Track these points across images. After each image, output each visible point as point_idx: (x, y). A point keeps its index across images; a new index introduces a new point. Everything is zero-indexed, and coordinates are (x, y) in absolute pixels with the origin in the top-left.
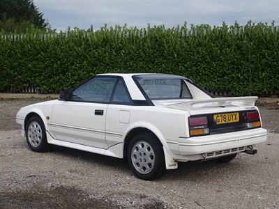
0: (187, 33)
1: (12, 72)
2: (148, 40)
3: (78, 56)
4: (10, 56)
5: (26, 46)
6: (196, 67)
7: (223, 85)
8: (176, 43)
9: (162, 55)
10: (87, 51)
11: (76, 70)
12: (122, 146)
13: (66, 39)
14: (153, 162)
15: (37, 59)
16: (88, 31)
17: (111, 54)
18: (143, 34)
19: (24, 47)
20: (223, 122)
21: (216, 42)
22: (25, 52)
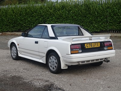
0: (102, 2)
1: (21, 22)
2: (83, 6)
3: (51, 14)
4: (20, 15)
5: (27, 10)
6: (106, 19)
7: (120, 27)
8: (96, 7)
9: (90, 13)
10: (55, 12)
11: (50, 21)
12: (45, 58)
13: (45, 6)
14: (56, 65)
15: (32, 16)
16: (56, 2)
17: (66, 13)
18: (81, 3)
19: (26, 10)
20: (90, 47)
21: (117, 6)
22: (27, 13)
